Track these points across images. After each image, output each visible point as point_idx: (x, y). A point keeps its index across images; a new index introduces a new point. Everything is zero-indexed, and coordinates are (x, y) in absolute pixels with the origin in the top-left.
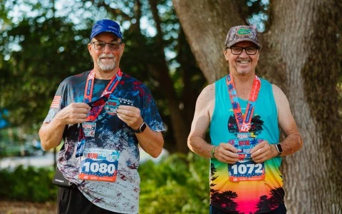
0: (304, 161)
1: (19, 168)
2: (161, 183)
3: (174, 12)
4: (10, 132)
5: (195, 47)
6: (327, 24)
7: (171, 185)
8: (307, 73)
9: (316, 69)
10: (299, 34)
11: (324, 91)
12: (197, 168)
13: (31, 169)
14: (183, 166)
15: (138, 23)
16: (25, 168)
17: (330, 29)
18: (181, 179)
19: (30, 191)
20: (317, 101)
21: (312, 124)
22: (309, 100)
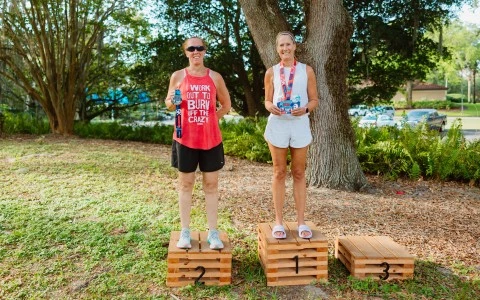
0: (324, 119)
1: (156, 126)
2: (239, 133)
3: (249, 32)
4: (152, 104)
5: (261, 51)
6: (341, 38)
7: (246, 134)
8: (328, 68)
9: (333, 65)
10: (324, 43)
11: (338, 78)
12: (260, 125)
13: (164, 127)
14: (252, 124)
15: (227, 40)
16: (160, 124)
17: (342, 41)
18: (251, 131)
19: (163, 138)
20: (333, 84)
21: (330, 98)
22: (328, 83)
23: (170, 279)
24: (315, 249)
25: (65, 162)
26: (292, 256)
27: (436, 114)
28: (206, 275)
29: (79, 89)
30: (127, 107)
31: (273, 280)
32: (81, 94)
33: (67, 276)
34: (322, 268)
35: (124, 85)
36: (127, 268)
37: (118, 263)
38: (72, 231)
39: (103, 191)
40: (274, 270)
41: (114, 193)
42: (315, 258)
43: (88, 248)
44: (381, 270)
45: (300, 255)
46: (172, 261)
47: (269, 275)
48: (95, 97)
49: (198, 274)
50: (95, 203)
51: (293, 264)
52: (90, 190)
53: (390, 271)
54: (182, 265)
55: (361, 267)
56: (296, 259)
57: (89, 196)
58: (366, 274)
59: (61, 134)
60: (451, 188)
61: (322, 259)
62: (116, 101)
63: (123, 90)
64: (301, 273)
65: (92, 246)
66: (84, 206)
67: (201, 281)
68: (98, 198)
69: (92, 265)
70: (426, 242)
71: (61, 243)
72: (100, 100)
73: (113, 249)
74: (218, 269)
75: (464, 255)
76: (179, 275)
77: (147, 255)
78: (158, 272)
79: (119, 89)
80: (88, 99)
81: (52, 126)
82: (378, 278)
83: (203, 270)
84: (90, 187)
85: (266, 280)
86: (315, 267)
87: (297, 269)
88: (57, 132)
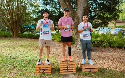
23: (36, 72)
24: (72, 65)
25: (15, 44)
26: (66, 66)
27: (122, 29)
28: (45, 71)
29: (20, 25)
30: (34, 29)
31: (62, 72)
32: (20, 26)
33: (11, 72)
34: (74, 69)
35: (32, 23)
36: (26, 70)
37: (24, 69)
38: (14, 62)
39: (23, 52)
40: (62, 70)
41: (26, 52)
42: (72, 67)
43: (17, 65)
44: (89, 70)
45: (69, 66)
46: (37, 68)
47: (61, 71)
48: (25, 26)
49: (43, 71)
50: (21, 55)
51: (67, 69)
52: (20, 52)
53: (92, 70)
54: (39, 69)
55: (84, 69)
56: (67, 67)
57: (19, 53)
58: (86, 71)
59: (15, 37)
60: (117, 50)
61: (74, 67)
62: (30, 28)
63: (32, 24)
64: (69, 71)
65: (18, 65)
66: (18, 55)
67: (44, 73)
68: (22, 53)
69: (18, 69)
70: (105, 63)
71: (11, 64)
72: (26, 27)
73: (23, 66)
74: (48, 70)
75: (114, 67)
76: (38, 71)
77: (32, 67)
78: (34, 71)
79: (31, 24)
80: (23, 27)
81: (13, 35)
82: (89, 72)
83: (44, 70)
84: (20, 51)
85: (60, 72)
86: (72, 69)
87: (68, 70)
88: (14, 36)
